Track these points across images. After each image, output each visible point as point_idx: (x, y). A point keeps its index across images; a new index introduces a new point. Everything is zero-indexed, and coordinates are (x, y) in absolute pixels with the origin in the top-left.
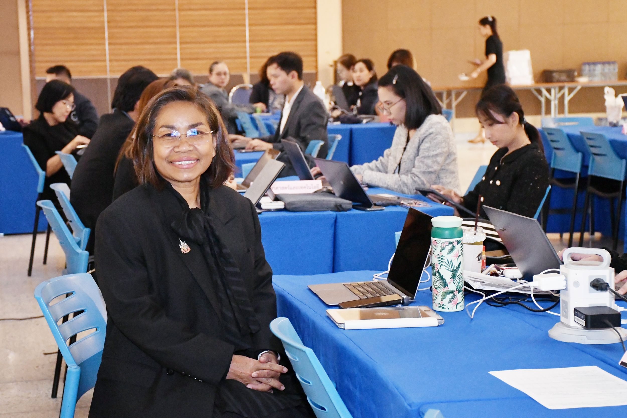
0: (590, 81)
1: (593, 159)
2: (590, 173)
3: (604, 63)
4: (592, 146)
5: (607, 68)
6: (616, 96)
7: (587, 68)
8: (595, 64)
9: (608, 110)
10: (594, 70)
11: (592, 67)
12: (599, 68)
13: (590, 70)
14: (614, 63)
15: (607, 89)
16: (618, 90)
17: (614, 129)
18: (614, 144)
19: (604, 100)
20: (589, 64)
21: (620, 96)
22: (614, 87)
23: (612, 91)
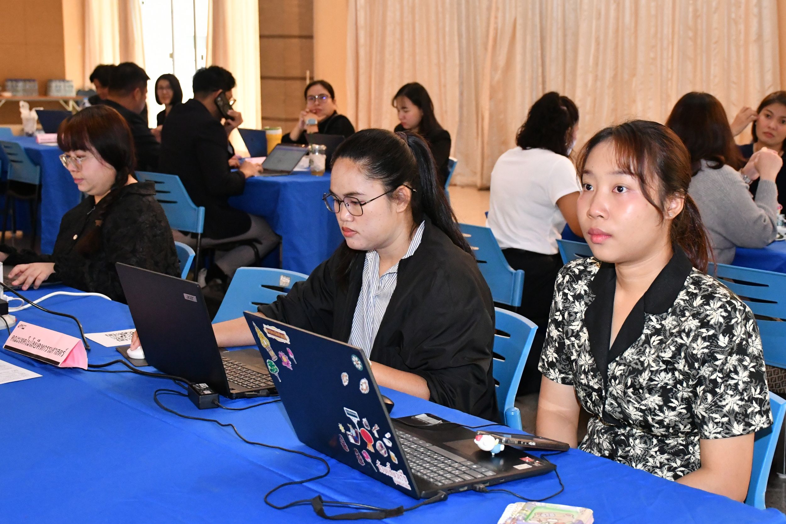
0: (14, 96)
1: (11, 166)
2: (9, 177)
3: (25, 80)
4: (10, 154)
5: (28, 85)
6: (31, 109)
7: (9, 84)
8: (17, 80)
9: (24, 122)
10: (17, 86)
11: (14, 83)
12: (20, 84)
13: (12, 86)
14: (34, 80)
15: (22, 103)
16: (32, 105)
17: (30, 139)
18: (28, 151)
19: (20, 113)
20: (11, 80)
21: (34, 110)
22: (29, 102)
23: (27, 105)
